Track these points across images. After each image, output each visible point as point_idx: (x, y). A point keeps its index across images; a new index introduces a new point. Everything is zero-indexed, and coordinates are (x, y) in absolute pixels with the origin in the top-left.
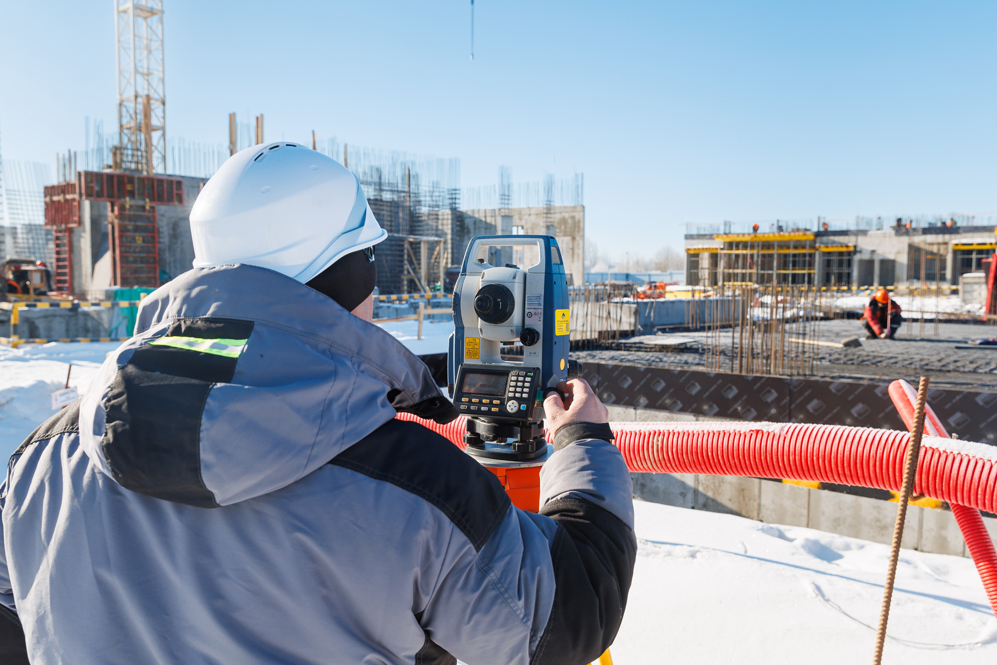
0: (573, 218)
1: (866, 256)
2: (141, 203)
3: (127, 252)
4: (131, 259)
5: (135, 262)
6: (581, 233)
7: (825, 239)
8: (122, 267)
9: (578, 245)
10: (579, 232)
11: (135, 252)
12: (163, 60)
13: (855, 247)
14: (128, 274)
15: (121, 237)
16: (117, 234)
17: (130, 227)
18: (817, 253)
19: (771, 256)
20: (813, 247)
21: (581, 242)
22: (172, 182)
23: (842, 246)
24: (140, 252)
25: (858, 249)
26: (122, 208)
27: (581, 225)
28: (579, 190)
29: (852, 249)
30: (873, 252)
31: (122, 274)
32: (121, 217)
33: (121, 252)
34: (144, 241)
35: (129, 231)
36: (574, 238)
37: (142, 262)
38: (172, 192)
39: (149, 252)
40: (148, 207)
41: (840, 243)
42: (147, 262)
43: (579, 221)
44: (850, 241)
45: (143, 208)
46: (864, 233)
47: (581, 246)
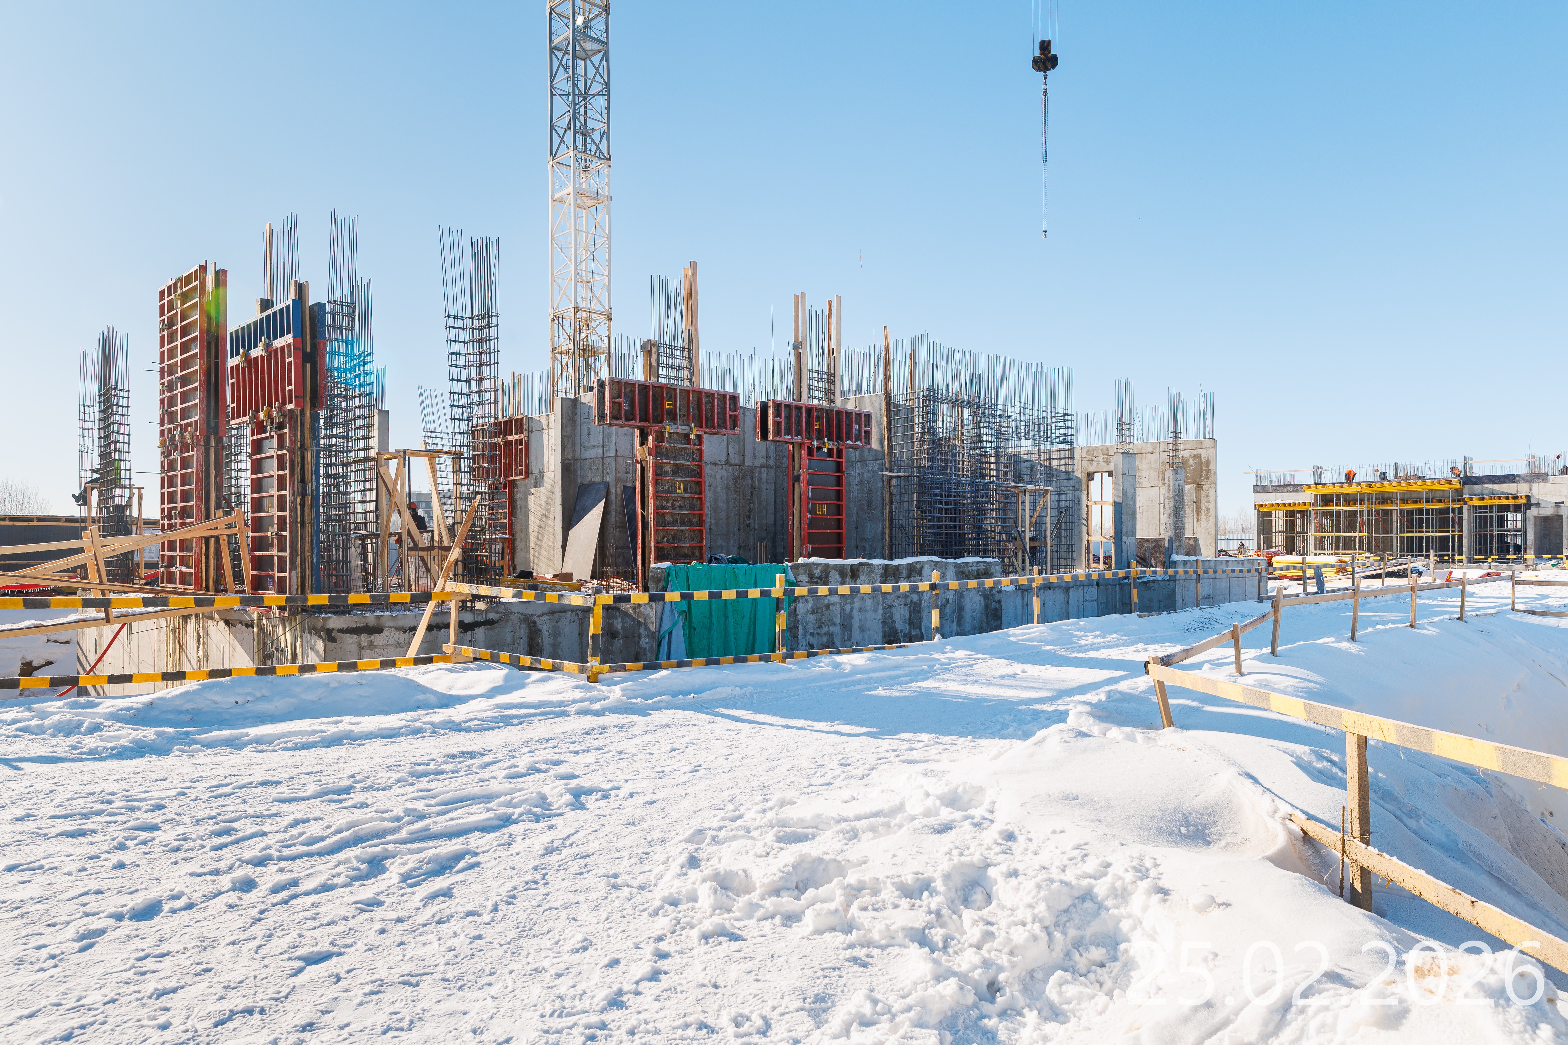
0: (1198, 457)
1: (1549, 511)
2: (684, 429)
3: (663, 508)
4: (669, 518)
5: (673, 523)
6: (1212, 479)
7: (1477, 488)
8: (657, 531)
9: (1207, 496)
10: (1207, 477)
11: (673, 507)
12: (609, 261)
13: (1528, 498)
14: (665, 544)
15: (656, 482)
16: (650, 479)
17: (668, 468)
18: (1465, 507)
19: (1387, 513)
20: (1458, 497)
21: (1212, 492)
22: (724, 396)
23: (1507, 498)
24: (680, 507)
25: (1533, 501)
26: (660, 438)
27: (1212, 467)
28: (1206, 415)
29: (1523, 501)
30: (1559, 504)
31: (657, 542)
32: (657, 452)
33: (656, 508)
34: (685, 490)
35: (666, 473)
36: (1199, 487)
37: (683, 523)
38: (725, 414)
39: (692, 508)
40: (693, 437)
41: (1503, 493)
42: (690, 524)
43: (1208, 462)
44: (1521, 489)
45: (686, 437)
46: (1541, 477)
47: (1212, 499)
